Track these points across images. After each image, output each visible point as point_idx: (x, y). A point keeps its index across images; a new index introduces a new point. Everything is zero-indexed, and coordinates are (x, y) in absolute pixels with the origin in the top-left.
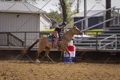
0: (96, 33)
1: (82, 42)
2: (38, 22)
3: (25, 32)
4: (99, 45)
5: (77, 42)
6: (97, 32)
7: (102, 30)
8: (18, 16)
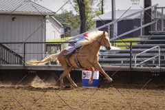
0: (129, 44)
1: (109, 57)
2: (43, 28)
3: (25, 43)
4: (134, 62)
5: (102, 57)
6: (131, 42)
7: (138, 39)
8: (13, 19)
